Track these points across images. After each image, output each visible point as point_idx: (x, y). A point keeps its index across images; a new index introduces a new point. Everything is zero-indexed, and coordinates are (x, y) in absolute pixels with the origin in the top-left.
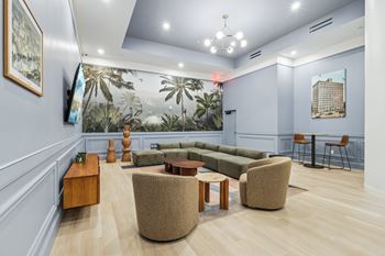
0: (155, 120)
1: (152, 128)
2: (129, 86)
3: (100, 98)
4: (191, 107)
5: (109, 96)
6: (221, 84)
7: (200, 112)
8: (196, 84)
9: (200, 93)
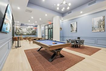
0: (25, 34)
1: (25, 35)
2: (22, 30)
3: (18, 31)
4: (31, 32)
5: (19, 31)
6: (36, 29)
7: (32, 33)
8: (32, 29)
9: (32, 30)
